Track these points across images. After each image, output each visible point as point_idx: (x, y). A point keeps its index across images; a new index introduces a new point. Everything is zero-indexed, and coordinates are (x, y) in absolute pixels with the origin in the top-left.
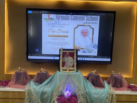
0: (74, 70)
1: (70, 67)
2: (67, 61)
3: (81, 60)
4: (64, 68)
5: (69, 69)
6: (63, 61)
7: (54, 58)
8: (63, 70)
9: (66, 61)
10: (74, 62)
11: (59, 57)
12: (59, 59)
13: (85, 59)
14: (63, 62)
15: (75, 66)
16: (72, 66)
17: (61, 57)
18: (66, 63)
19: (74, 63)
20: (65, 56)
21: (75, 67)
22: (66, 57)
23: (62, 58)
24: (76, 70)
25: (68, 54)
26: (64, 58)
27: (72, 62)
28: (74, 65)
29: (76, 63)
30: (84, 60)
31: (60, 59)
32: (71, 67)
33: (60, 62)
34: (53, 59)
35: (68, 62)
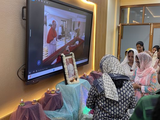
15: (76, 73)
25: (68, 60)
35: (70, 70)
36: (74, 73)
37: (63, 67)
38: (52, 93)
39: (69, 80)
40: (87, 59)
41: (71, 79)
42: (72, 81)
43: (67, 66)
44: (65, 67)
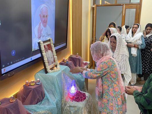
25: (46, 47)
32: (53, 63)
36: (53, 60)
37: (42, 54)
38: (31, 85)
39: (49, 68)
40: (65, 43)
41: (51, 66)
42: (52, 69)
43: (46, 53)
44: (43, 55)
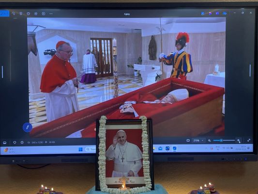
0: (144, 185)
1: (131, 175)
2: (120, 157)
3: (164, 151)
4: (113, 180)
5: (130, 183)
6: (107, 158)
7: (81, 150)
8: (109, 186)
9: (116, 157)
10: (142, 160)
11: (94, 147)
12: (94, 151)
13: (175, 148)
14: (107, 161)
15: (144, 170)
16: (136, 174)
17: (102, 145)
18: (119, 163)
19: (144, 162)
20: (115, 140)
21: (145, 174)
22: (117, 146)
23: (106, 150)
24: (150, 185)
25: (122, 134)
26: (111, 146)
27: (137, 159)
28: (142, 169)
29: (148, 162)
30: (172, 150)
31: (98, 150)
32: (133, 175)
33: (100, 163)
34: (77, 152)
35: (123, 159)
